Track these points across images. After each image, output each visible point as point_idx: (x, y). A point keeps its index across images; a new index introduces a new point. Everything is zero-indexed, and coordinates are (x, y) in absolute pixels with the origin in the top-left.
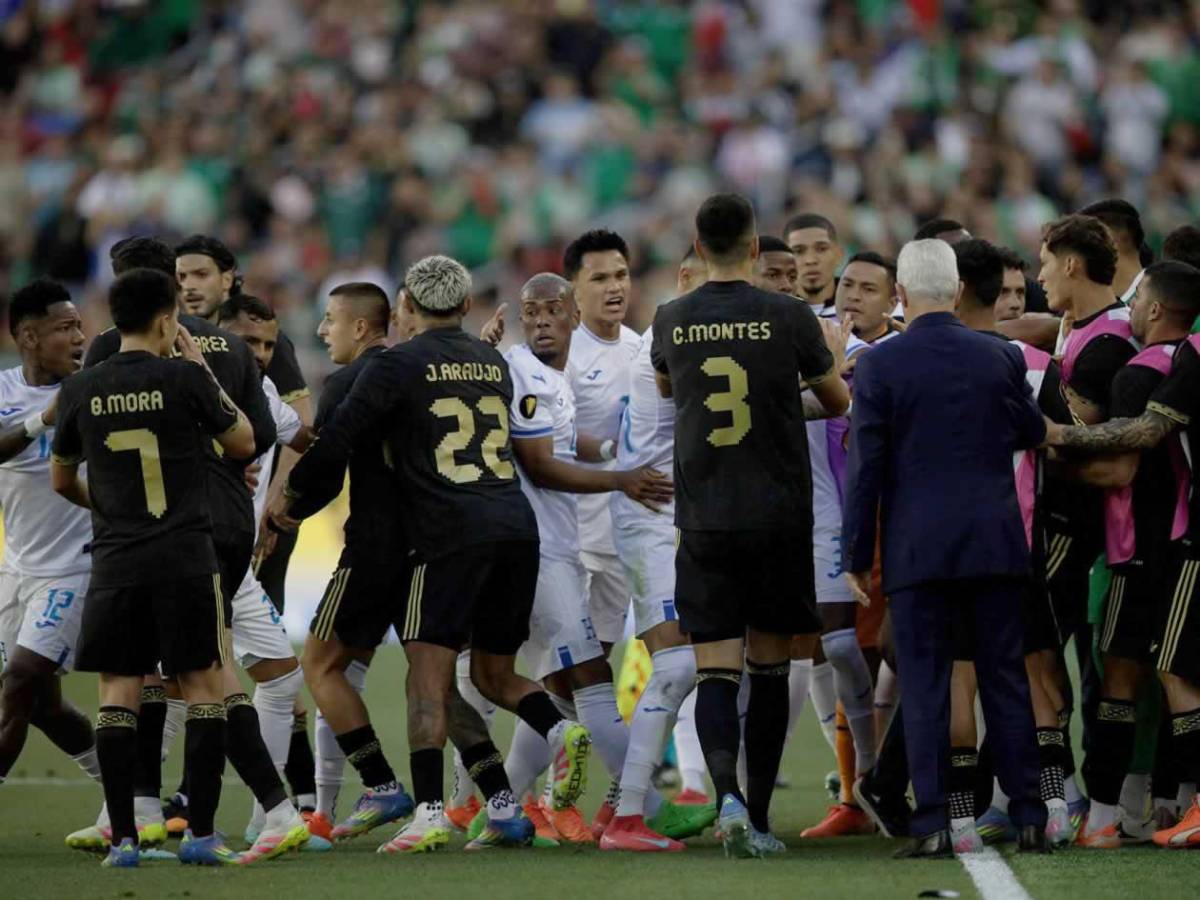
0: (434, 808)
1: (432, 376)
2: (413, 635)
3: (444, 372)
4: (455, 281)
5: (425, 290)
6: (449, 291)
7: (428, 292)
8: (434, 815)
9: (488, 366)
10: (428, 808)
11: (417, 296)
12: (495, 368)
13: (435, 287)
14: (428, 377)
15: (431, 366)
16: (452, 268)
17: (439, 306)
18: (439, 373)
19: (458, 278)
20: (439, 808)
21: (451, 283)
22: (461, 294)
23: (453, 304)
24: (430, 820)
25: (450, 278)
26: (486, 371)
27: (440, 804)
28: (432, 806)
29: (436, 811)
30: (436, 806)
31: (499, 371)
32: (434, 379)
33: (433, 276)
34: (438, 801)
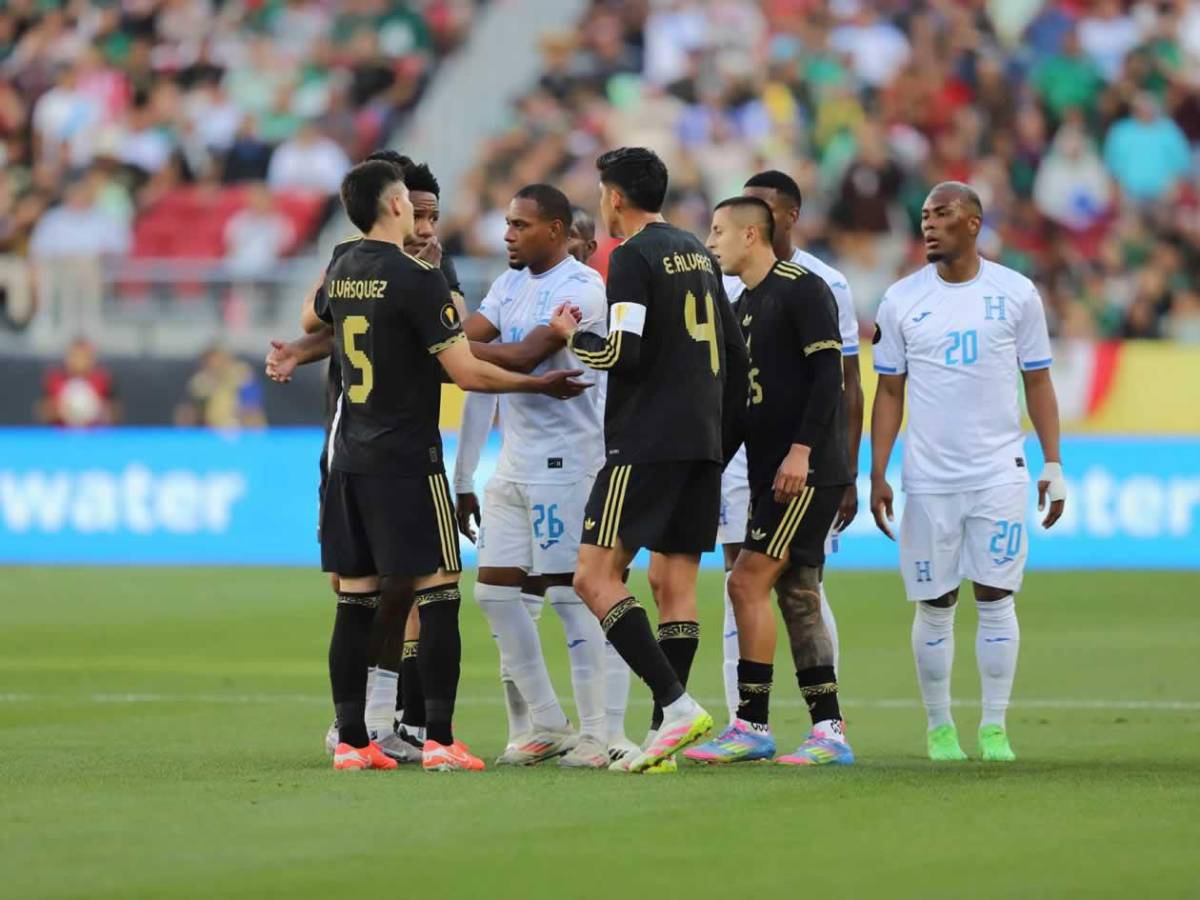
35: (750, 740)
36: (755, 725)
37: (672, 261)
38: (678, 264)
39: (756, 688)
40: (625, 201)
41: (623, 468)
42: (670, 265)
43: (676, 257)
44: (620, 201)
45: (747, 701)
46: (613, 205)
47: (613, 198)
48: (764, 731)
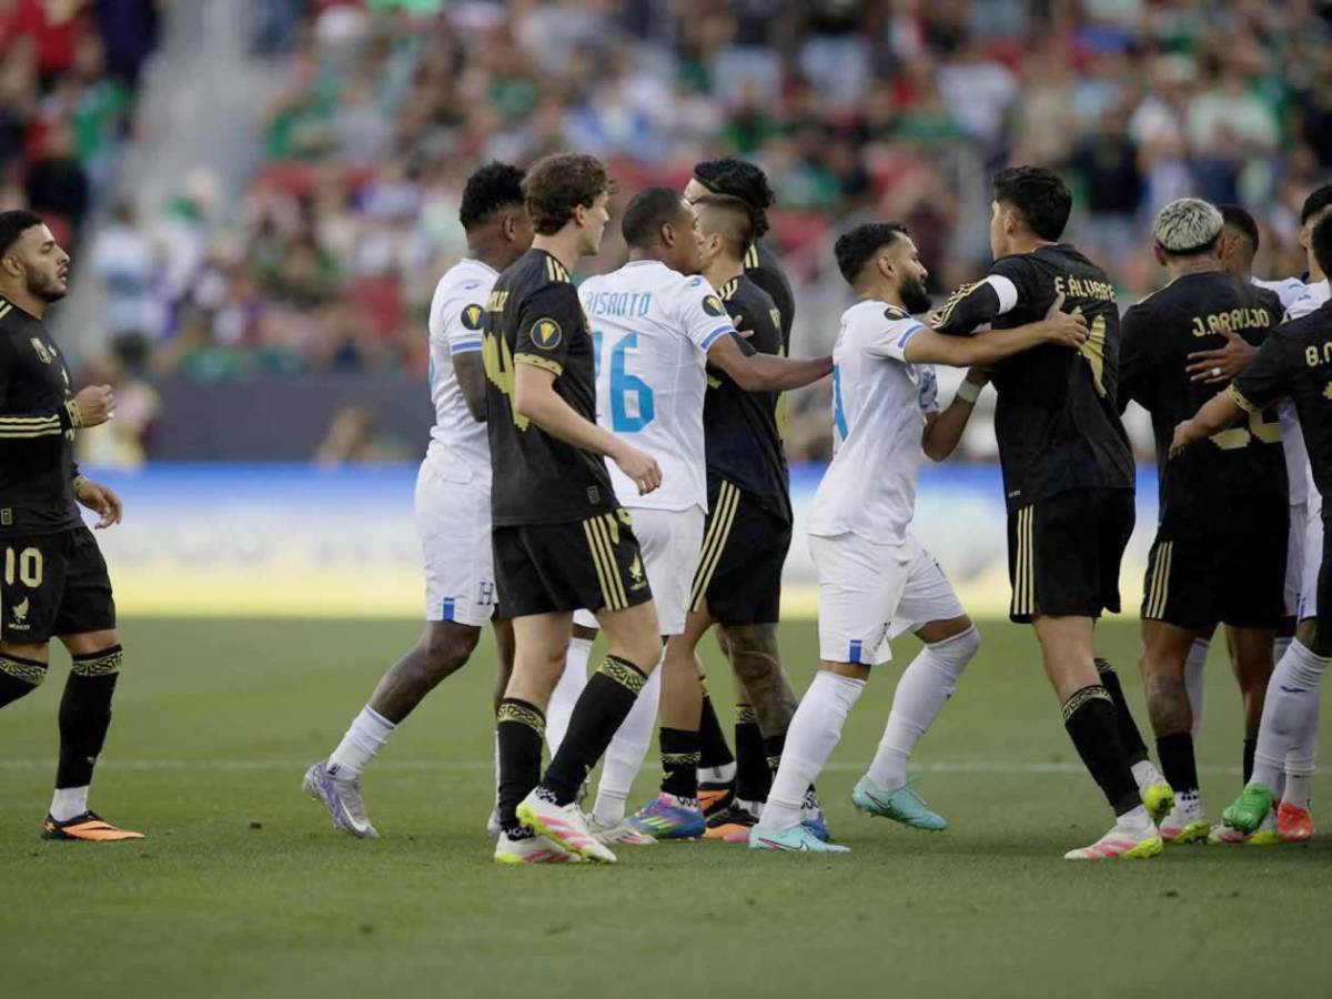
0: (1189, 798)
1: (1199, 330)
2: (1157, 615)
3: (1212, 325)
4: (1201, 217)
5: (1169, 232)
6: (1195, 228)
7: (1173, 233)
8: (1191, 806)
9: (1254, 311)
10: (1184, 798)
11: (1163, 239)
12: (1262, 311)
13: (1179, 227)
14: (1195, 332)
15: (1197, 320)
16: (1196, 205)
17: (1187, 245)
18: (1207, 327)
19: (1203, 213)
20: (1195, 797)
21: (1195, 219)
22: (1209, 229)
23: (1202, 241)
24: (1187, 811)
25: (1194, 214)
26: (1252, 316)
27: (1195, 793)
28: (1186, 796)
29: (1193, 802)
30: (1191, 795)
31: (1266, 314)
32: (1202, 333)
33: (1176, 216)
34: (1193, 789)
35: (676, 816)
36: (681, 799)
37: (1065, 283)
38: (1072, 288)
39: (680, 758)
40: (1020, 224)
41: (1026, 511)
42: (1062, 287)
43: (1071, 281)
44: (1015, 225)
45: (671, 774)
46: (1006, 228)
47: (1007, 220)
48: (692, 806)
